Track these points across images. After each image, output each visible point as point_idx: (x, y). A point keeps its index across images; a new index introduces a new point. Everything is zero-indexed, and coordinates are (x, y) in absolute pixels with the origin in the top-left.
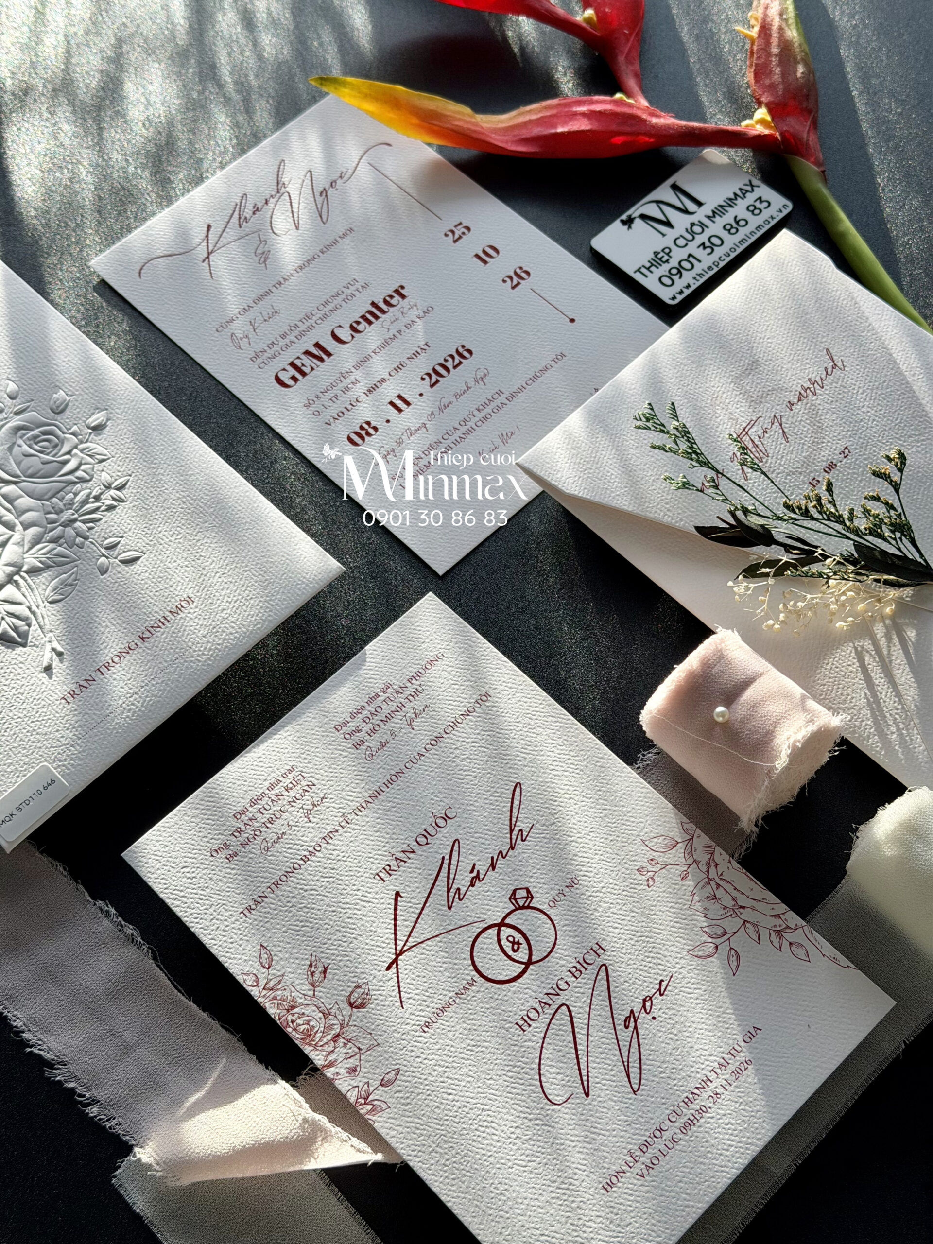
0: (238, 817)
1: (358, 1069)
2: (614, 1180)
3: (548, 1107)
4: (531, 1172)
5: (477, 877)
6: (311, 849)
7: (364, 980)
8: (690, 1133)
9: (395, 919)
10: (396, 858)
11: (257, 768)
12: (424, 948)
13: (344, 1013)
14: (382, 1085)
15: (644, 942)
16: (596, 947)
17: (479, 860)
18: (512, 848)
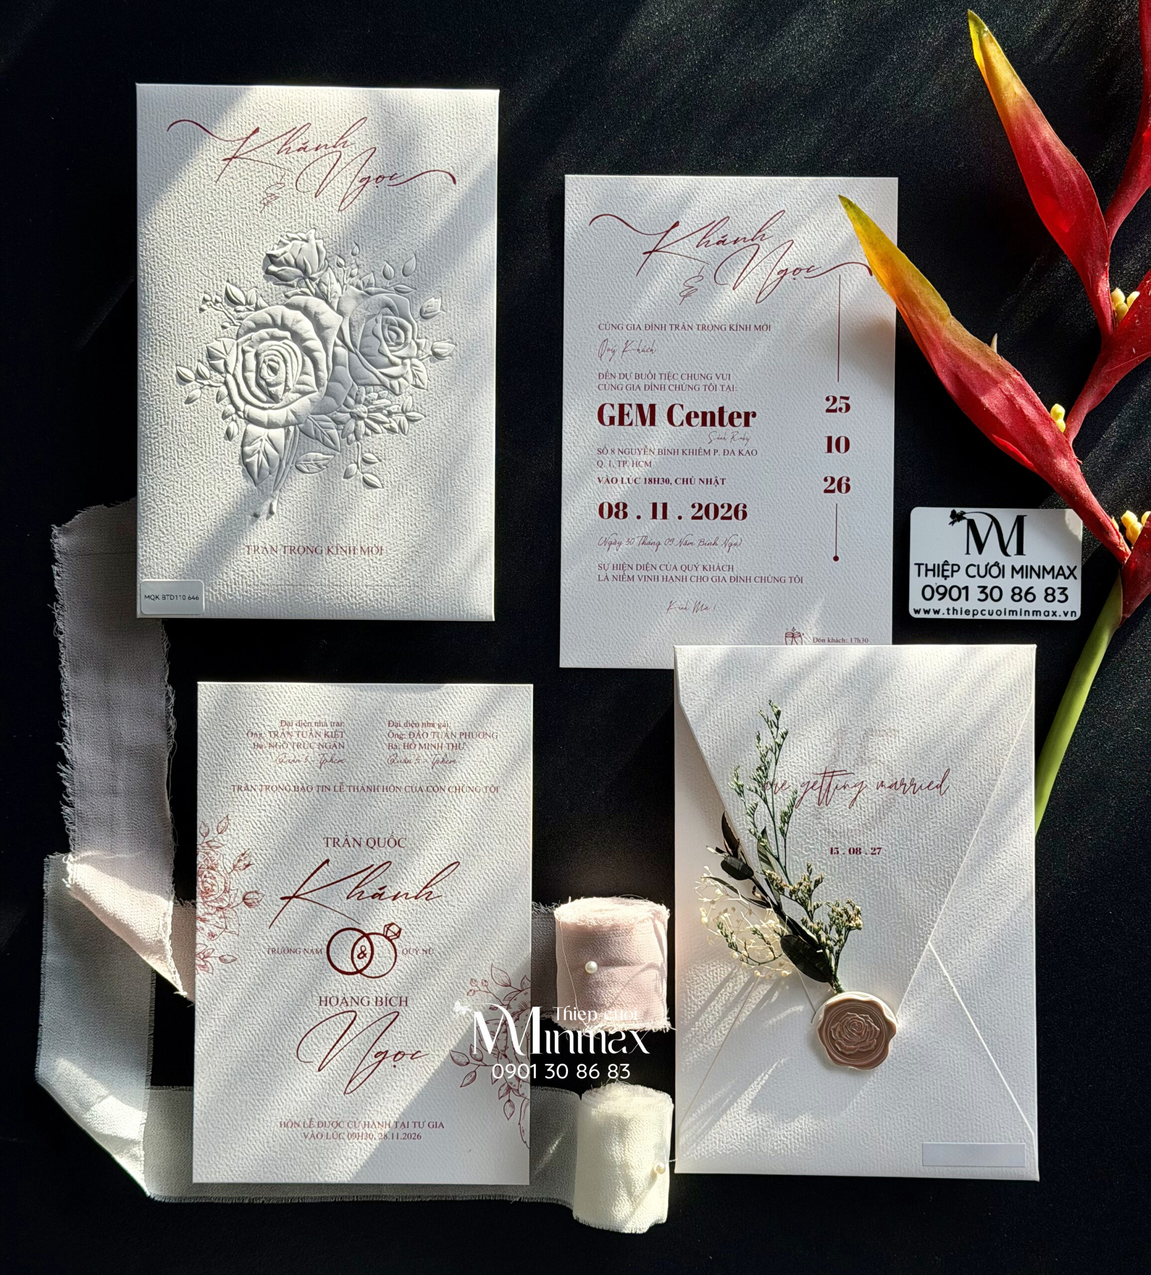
0: (283, 724)
1: (216, 937)
2: (290, 1124)
3: (293, 1056)
4: (252, 1079)
5: (380, 895)
6: (305, 786)
7: (264, 893)
8: (351, 1140)
9: (312, 875)
10: (347, 839)
11: (321, 703)
12: (312, 907)
13: (236, 899)
14: (220, 958)
15: (433, 1021)
16: (404, 999)
17: (391, 887)
18: (416, 898)
